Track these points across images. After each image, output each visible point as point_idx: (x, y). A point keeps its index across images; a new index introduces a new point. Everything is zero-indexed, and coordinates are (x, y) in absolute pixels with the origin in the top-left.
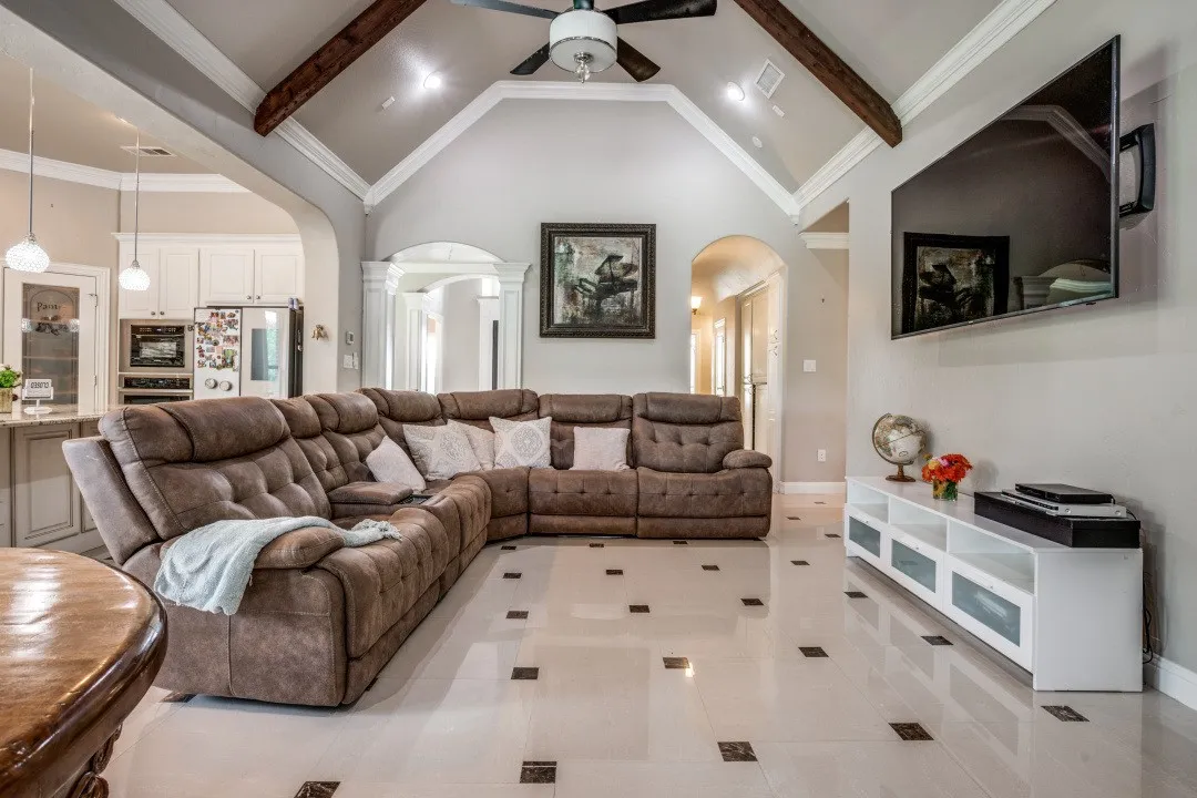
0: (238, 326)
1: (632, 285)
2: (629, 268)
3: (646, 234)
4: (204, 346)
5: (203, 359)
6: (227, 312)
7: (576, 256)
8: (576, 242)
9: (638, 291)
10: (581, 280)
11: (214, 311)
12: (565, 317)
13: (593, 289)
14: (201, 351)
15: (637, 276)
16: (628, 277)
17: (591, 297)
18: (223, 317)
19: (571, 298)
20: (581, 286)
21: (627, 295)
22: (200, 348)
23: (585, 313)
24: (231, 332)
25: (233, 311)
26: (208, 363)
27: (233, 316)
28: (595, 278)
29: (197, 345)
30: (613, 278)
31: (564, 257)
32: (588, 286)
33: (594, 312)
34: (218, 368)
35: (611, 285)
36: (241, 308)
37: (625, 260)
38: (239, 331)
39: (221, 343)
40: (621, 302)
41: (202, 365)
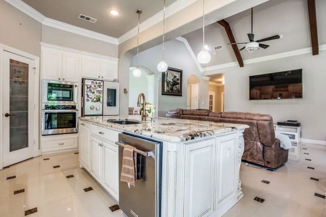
0: (102, 87)
1: (178, 84)
2: (178, 80)
3: (181, 72)
4: (89, 94)
5: (89, 98)
6: (98, 82)
7: (169, 75)
8: (169, 71)
9: (179, 85)
10: (170, 81)
11: (93, 81)
12: (167, 90)
13: (172, 84)
14: (88, 95)
15: (179, 81)
16: (178, 82)
17: (171, 86)
18: (96, 83)
19: (168, 85)
20: (170, 83)
21: (177, 86)
22: (87, 94)
23: (170, 89)
24: (99, 89)
25: (100, 82)
26: (90, 100)
27: (100, 83)
28: (172, 81)
29: (86, 93)
30: (175, 82)
31: (166, 75)
32: (171, 83)
33: (172, 89)
34: (94, 102)
35: (175, 83)
36: (103, 81)
37: (177, 78)
38: (102, 89)
39: (96, 93)
40: (176, 87)
41: (88, 100)
